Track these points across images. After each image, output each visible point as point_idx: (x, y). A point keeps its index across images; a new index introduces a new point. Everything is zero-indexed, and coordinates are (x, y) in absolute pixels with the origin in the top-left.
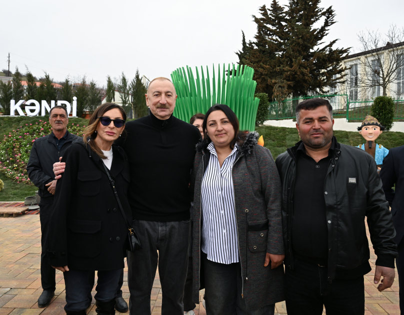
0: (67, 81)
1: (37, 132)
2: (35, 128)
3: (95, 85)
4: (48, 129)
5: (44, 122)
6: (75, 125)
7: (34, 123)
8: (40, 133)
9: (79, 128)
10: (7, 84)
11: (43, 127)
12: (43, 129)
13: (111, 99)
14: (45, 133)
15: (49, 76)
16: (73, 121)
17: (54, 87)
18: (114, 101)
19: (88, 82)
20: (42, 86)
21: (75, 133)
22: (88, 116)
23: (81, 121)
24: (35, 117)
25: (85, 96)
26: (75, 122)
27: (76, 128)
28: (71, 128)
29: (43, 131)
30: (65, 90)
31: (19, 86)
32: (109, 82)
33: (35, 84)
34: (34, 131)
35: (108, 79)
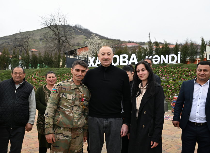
0: (177, 43)
1: (158, 72)
2: (157, 70)
3: (193, 43)
4: (163, 70)
5: (162, 67)
6: (179, 67)
7: (156, 68)
8: (159, 73)
9: (181, 69)
10: (146, 49)
11: (161, 69)
12: (161, 71)
13: (204, 51)
14: (162, 73)
15: (166, 42)
16: (178, 65)
17: (169, 47)
18: (206, 52)
19: (189, 42)
20: (163, 48)
21: (179, 72)
22: (189, 62)
23: (183, 65)
24: (158, 64)
25: (187, 51)
26: (179, 66)
27: (179, 69)
28: (176, 69)
29: (161, 72)
30: (175, 49)
31: (151, 49)
32: (203, 40)
33: (160, 47)
34: (156, 72)
35: (201, 39)
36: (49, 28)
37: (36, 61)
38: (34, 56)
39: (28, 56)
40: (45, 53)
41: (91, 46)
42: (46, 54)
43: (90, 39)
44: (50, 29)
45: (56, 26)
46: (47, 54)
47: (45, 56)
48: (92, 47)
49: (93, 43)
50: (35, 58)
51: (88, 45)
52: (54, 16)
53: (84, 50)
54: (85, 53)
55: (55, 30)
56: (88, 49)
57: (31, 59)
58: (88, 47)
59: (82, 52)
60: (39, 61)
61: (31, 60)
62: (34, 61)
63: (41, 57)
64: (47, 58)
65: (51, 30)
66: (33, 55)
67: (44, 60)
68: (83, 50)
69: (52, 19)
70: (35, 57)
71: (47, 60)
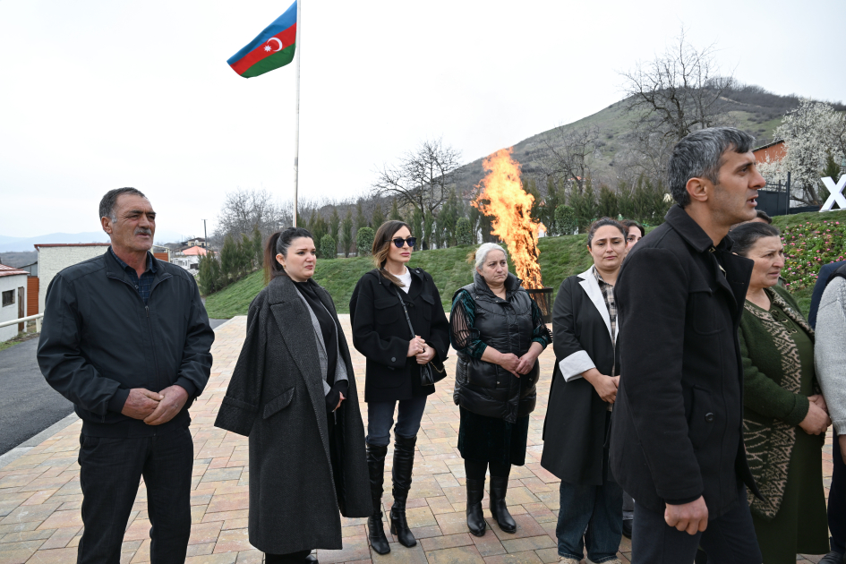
36: (650, 104)
37: (612, 209)
38: (605, 193)
39: (590, 195)
40: (640, 182)
41: (796, 141)
42: (643, 184)
43: (790, 118)
44: (653, 107)
45: (672, 94)
46: (647, 182)
47: (639, 191)
48: (801, 143)
49: (806, 130)
50: (610, 200)
51: (785, 139)
52: (666, 62)
53: (768, 158)
54: (773, 167)
55: (669, 104)
56: (784, 154)
57: (598, 202)
58: (785, 145)
59: (760, 164)
60: (623, 207)
61: (596, 205)
62: (608, 210)
63: (626, 193)
64: (648, 196)
65: (657, 108)
66: (604, 190)
67: (637, 205)
68: (764, 157)
69: (660, 75)
70: (610, 196)
71: (646, 202)
